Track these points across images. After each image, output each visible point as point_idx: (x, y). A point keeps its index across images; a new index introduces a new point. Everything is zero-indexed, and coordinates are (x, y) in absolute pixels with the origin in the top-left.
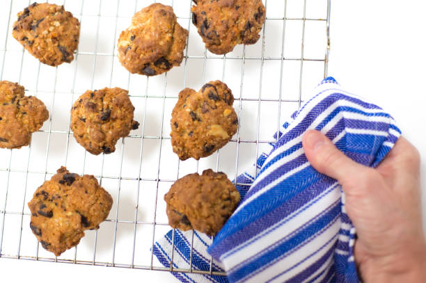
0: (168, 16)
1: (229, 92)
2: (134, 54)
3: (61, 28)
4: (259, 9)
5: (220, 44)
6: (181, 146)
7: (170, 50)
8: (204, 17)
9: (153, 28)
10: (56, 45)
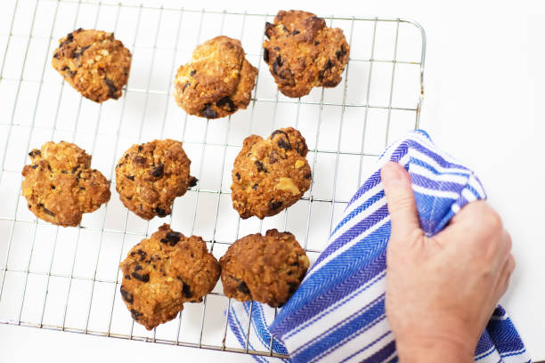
0: (235, 50)
1: (303, 141)
2: (193, 91)
3: (109, 58)
4: (342, 47)
5: (294, 85)
6: (243, 201)
7: (235, 89)
8: (278, 53)
9: (217, 62)
10: (103, 77)
